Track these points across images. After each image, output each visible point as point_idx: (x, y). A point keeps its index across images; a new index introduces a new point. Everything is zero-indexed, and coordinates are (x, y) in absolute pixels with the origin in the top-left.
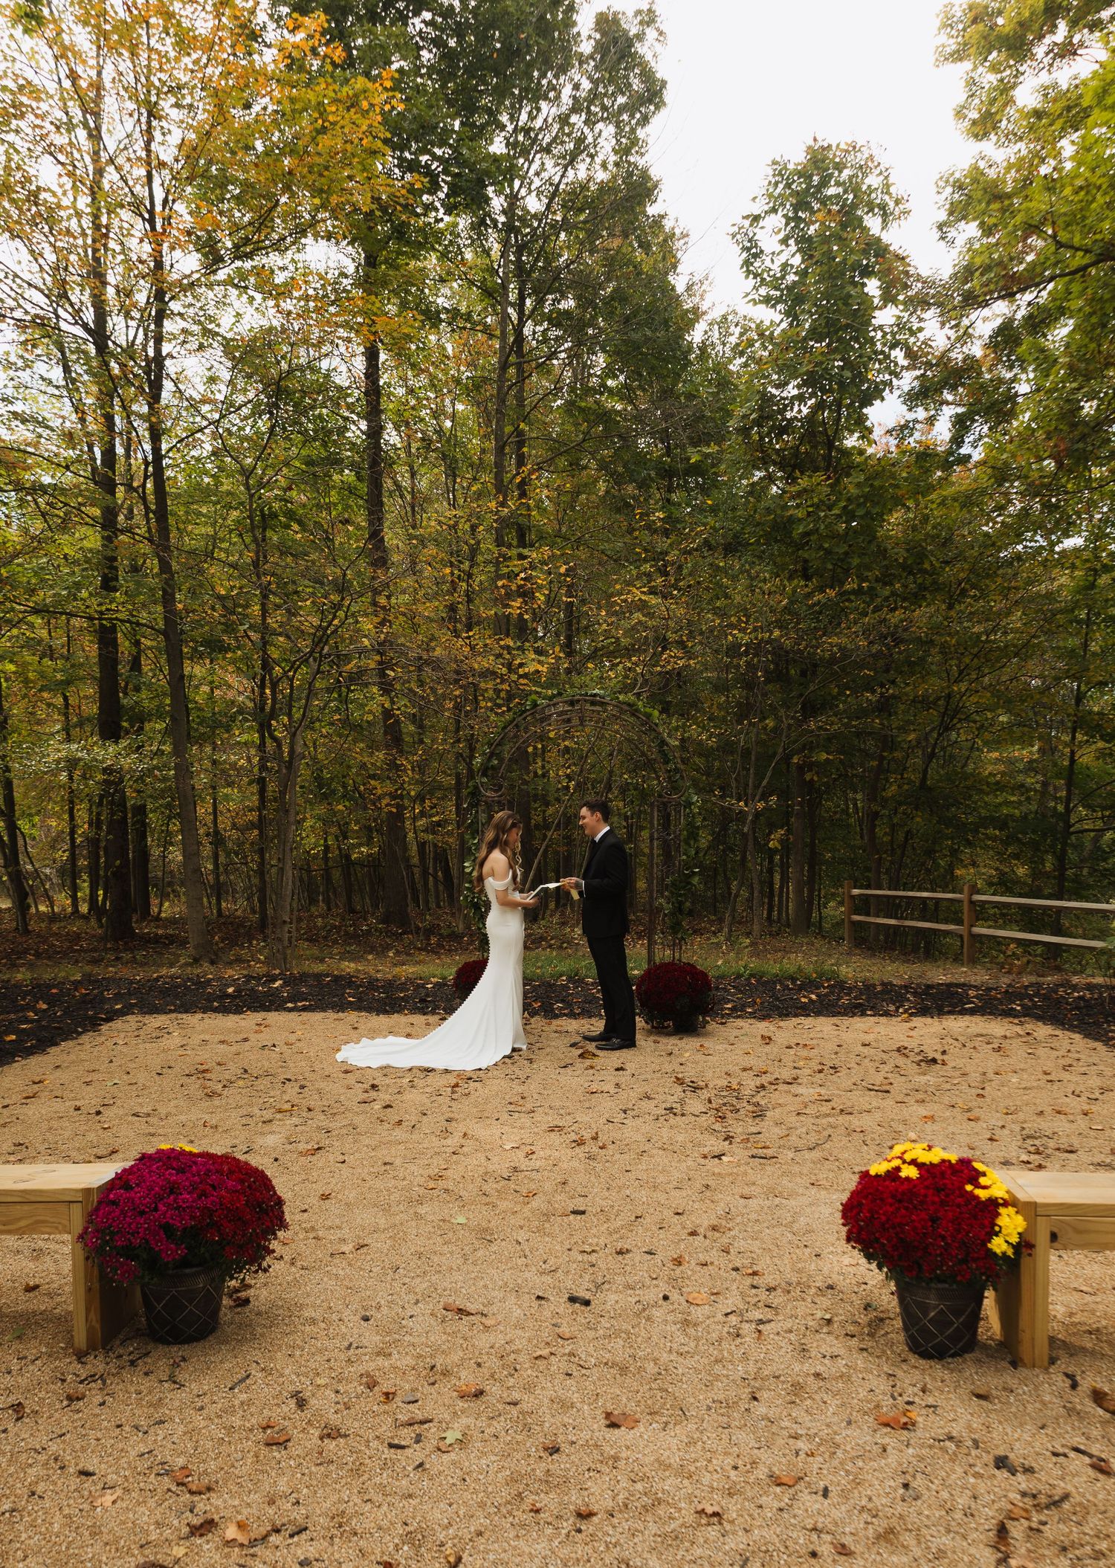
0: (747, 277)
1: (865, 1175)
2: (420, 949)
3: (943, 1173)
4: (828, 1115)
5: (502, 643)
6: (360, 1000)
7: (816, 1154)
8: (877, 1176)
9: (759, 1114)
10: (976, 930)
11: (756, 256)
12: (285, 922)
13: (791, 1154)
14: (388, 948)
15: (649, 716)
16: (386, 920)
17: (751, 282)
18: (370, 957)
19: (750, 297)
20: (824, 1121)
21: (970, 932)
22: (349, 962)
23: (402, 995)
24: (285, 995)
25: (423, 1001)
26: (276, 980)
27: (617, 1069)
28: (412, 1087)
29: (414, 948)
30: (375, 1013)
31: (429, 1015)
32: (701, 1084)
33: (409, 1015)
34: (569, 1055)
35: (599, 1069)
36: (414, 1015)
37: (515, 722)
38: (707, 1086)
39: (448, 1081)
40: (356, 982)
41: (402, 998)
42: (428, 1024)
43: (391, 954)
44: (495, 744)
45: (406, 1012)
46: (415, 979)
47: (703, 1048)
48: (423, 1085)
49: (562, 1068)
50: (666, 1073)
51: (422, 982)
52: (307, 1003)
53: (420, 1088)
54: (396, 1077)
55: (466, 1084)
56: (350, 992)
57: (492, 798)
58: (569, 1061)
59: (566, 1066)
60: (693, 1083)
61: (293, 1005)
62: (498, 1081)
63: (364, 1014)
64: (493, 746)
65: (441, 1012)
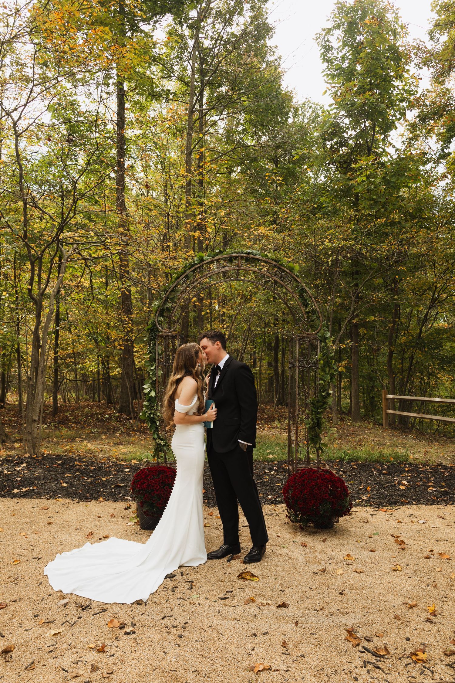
0: (323, 63)
2: (136, 431)
5: (188, 254)
6: (71, 485)
11: (329, 50)
12: (35, 421)
14: (116, 429)
15: (292, 269)
16: (120, 411)
17: (326, 64)
18: (104, 437)
19: (325, 73)
22: (89, 442)
23: (104, 479)
24: (19, 479)
25: (117, 487)
26: (22, 463)
27: (279, 606)
28: (51, 651)
29: (133, 430)
30: (77, 501)
31: (118, 503)
32: (378, 644)
33: (102, 504)
34: (228, 573)
35: (260, 604)
36: (107, 502)
37: (186, 274)
38: (386, 649)
39: (97, 634)
40: (77, 465)
41: (103, 484)
42: (113, 516)
43: (118, 435)
44: (170, 290)
45: (101, 499)
46: (122, 460)
47: (350, 558)
48: (66, 646)
49: (222, 599)
50: (332, 615)
51: (125, 464)
52: (31, 488)
53: (59, 654)
54: (44, 623)
55: (116, 643)
56: (68, 476)
57: (167, 333)
58: (228, 586)
59: (226, 596)
60: (368, 641)
61: (18, 491)
62: (151, 634)
63: (69, 501)
64: (168, 293)
65: (129, 498)
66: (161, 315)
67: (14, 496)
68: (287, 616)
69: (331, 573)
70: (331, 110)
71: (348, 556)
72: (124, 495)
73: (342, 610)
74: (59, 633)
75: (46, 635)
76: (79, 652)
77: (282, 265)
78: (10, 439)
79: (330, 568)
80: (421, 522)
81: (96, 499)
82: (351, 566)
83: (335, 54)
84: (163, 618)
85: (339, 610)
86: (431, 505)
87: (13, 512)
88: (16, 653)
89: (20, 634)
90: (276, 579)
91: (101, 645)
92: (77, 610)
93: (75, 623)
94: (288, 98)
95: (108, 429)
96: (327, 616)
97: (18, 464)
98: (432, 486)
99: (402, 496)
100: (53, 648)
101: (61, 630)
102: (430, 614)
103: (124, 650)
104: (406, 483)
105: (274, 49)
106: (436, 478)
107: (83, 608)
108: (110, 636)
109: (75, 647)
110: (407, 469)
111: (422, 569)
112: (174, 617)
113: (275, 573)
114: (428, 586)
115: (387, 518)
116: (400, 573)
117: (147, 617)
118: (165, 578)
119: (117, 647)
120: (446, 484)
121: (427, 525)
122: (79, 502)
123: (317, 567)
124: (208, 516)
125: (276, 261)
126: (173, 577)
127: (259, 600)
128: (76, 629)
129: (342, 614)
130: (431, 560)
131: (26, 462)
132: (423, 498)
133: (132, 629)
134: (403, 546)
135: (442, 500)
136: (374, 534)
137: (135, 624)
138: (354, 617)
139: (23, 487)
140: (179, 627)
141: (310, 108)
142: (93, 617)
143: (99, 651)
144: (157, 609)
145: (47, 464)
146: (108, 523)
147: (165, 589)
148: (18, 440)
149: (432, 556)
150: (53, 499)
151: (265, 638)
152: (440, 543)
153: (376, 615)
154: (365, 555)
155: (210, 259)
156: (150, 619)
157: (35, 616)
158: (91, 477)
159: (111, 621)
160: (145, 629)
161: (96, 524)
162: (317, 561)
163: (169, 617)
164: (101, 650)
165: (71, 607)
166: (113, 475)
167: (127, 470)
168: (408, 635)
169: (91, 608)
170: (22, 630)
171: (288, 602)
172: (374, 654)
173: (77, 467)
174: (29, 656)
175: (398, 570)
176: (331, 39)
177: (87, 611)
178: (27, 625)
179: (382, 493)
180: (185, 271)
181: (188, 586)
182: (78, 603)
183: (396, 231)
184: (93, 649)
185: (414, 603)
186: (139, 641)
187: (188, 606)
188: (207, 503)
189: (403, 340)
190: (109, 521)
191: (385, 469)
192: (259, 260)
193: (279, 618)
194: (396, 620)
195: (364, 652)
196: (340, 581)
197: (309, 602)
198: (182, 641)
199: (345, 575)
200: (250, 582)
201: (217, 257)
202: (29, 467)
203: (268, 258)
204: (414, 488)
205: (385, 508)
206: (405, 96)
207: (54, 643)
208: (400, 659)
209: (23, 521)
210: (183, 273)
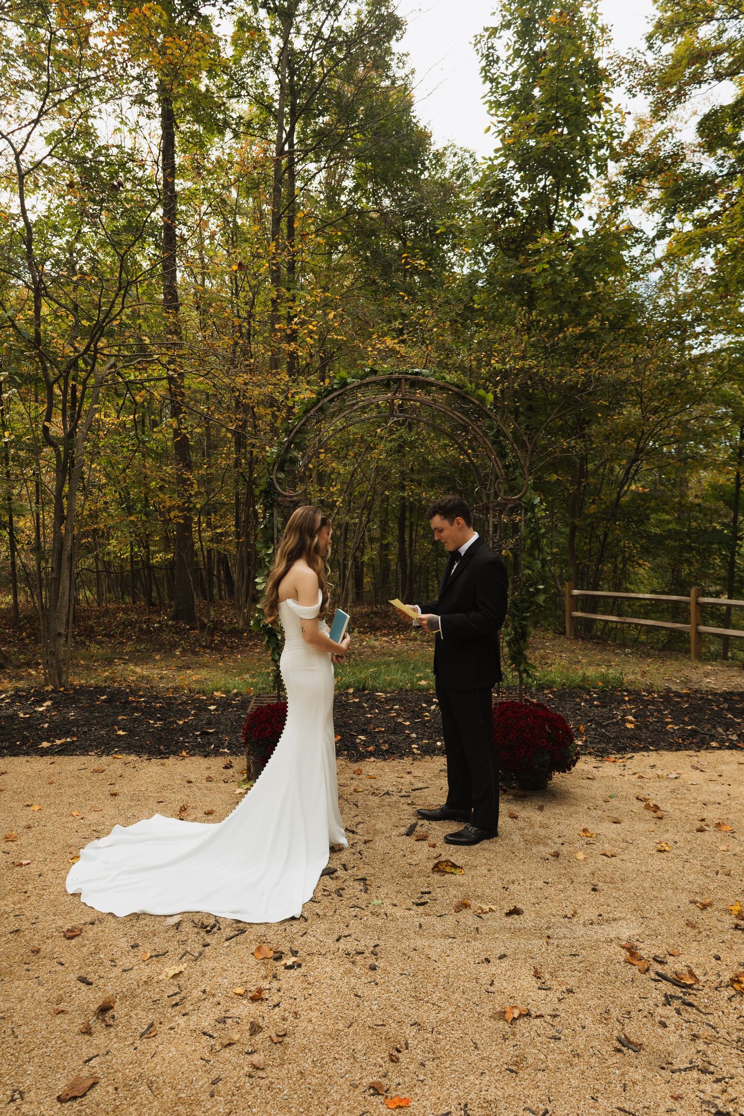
0: (484, 82)
2: (204, 647)
6: (131, 733)
10: (703, 628)
12: (60, 634)
14: (175, 646)
15: (482, 400)
16: (175, 617)
17: (488, 85)
18: (157, 657)
19: (487, 99)
21: (697, 630)
22: (136, 665)
23: (181, 723)
24: (46, 725)
25: (204, 734)
26: (45, 700)
27: (509, 914)
28: (177, 1004)
29: (200, 645)
30: (146, 757)
31: (212, 759)
32: (676, 966)
33: (187, 760)
34: (414, 863)
35: (480, 911)
36: (193, 758)
37: (320, 404)
38: (692, 974)
39: (241, 971)
40: (133, 702)
41: (181, 729)
42: (209, 779)
43: (178, 653)
44: (295, 431)
45: (184, 753)
46: (198, 693)
47: (589, 835)
48: (196, 993)
49: (418, 905)
50: (591, 924)
51: (205, 698)
52: (69, 740)
53: (191, 1008)
54: (151, 957)
55: (275, 984)
56: (123, 719)
57: (291, 497)
58: (421, 883)
59: (423, 900)
60: (661, 962)
61: (49, 744)
62: (327, 966)
63: (132, 758)
64: (292, 434)
65: (226, 750)
66: (281, 469)
67: (44, 753)
68: (525, 928)
69: (568, 858)
70: (496, 158)
71: (585, 830)
72: (217, 747)
73: (605, 916)
74: (181, 972)
75: (161, 977)
76: (222, 1002)
77: (467, 392)
78: (11, 662)
79: (564, 850)
80: (670, 776)
81: (175, 753)
82: (594, 847)
83: (503, 70)
84: (338, 940)
85: (600, 915)
86: (677, 750)
87: (49, 778)
88: (119, 1010)
89: (117, 977)
90: (489, 870)
91: (253, 989)
92: (198, 933)
93: (201, 954)
95: (162, 646)
96: (584, 925)
97: (39, 703)
98: (671, 723)
99: (632, 738)
100: (177, 998)
101: (181, 968)
102: (737, 917)
103: (292, 995)
104: (630, 718)
105: (403, 58)
106: (672, 710)
107: (209, 928)
108: (263, 972)
109: (214, 995)
110: (627, 699)
111: (699, 848)
112: (354, 936)
113: (484, 861)
114: (717, 873)
115: (619, 772)
116: (670, 855)
117: (313, 939)
118: (322, 875)
119: (279, 991)
120: (690, 719)
121: (680, 780)
122: (150, 759)
123: (546, 851)
124: (355, 776)
125: (458, 386)
126: (332, 873)
127: (475, 904)
128: (207, 964)
129: (607, 921)
130: (706, 833)
131: (51, 699)
132: (663, 740)
133: (294, 959)
134: (659, 813)
135: (690, 743)
136: (610, 797)
137: (297, 952)
138: (625, 926)
139: (55, 738)
140: (367, 954)
141: (455, 155)
142: (227, 944)
143: (254, 999)
144: (325, 925)
145: (84, 702)
146: (205, 791)
147: (326, 893)
148: (24, 664)
149: (706, 828)
150: (108, 755)
151: (503, 965)
152: (710, 807)
153: (656, 922)
154: (608, 829)
155: (357, 382)
156: (318, 942)
157: (132, 947)
158: (159, 719)
159: (259, 949)
160: (315, 958)
161: (186, 793)
162: (540, 841)
163: (345, 937)
164: (257, 998)
165: (187, 927)
166: (193, 715)
167: (212, 708)
168: (714, 951)
169: (219, 929)
170: (117, 971)
171: (519, 906)
172: (676, 982)
173: (134, 704)
174: (142, 1014)
175: (665, 851)
176: (498, 44)
177: (215, 933)
178: (125, 962)
179: (603, 735)
180: (318, 400)
181: (359, 886)
182: (196, 921)
183: (593, 347)
184: (241, 995)
185: (708, 901)
186: (311, 980)
187: (370, 919)
188: (348, 755)
189: (592, 509)
190: (206, 787)
191: (595, 699)
192: (432, 384)
193: (514, 932)
194: (689, 929)
195: (659, 981)
196: (587, 871)
197: (550, 904)
198: (378, 975)
199: (590, 860)
200: (453, 877)
201: (367, 379)
202: (56, 705)
203: (447, 382)
204: (647, 727)
205: (612, 757)
206: (605, 139)
207: (178, 990)
208: (716, 989)
209: (70, 792)
210: (315, 404)
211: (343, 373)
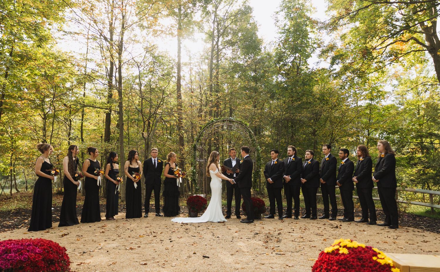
0: (275, 27)
1: (322, 253)
3: (360, 252)
4: (303, 242)
7: (299, 254)
8: (328, 253)
9: (279, 241)
11: (277, 21)
13: (290, 254)
15: (246, 125)
17: (277, 28)
19: (276, 32)
20: (302, 243)
57: (200, 148)
64: (201, 133)
66: (198, 141)
77: (242, 123)
94: (260, 42)
105: (253, 18)
125: (240, 122)
155: (216, 121)
176: (278, 16)
180: (207, 126)
192: (234, 121)
201: (219, 120)
206: (315, 41)
210: (206, 126)
211: (213, 119)
